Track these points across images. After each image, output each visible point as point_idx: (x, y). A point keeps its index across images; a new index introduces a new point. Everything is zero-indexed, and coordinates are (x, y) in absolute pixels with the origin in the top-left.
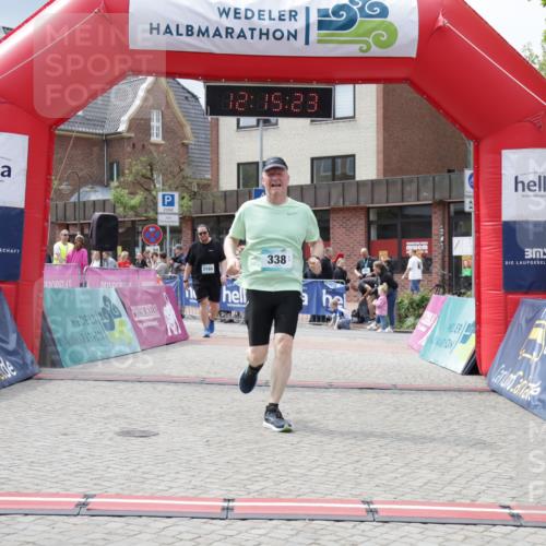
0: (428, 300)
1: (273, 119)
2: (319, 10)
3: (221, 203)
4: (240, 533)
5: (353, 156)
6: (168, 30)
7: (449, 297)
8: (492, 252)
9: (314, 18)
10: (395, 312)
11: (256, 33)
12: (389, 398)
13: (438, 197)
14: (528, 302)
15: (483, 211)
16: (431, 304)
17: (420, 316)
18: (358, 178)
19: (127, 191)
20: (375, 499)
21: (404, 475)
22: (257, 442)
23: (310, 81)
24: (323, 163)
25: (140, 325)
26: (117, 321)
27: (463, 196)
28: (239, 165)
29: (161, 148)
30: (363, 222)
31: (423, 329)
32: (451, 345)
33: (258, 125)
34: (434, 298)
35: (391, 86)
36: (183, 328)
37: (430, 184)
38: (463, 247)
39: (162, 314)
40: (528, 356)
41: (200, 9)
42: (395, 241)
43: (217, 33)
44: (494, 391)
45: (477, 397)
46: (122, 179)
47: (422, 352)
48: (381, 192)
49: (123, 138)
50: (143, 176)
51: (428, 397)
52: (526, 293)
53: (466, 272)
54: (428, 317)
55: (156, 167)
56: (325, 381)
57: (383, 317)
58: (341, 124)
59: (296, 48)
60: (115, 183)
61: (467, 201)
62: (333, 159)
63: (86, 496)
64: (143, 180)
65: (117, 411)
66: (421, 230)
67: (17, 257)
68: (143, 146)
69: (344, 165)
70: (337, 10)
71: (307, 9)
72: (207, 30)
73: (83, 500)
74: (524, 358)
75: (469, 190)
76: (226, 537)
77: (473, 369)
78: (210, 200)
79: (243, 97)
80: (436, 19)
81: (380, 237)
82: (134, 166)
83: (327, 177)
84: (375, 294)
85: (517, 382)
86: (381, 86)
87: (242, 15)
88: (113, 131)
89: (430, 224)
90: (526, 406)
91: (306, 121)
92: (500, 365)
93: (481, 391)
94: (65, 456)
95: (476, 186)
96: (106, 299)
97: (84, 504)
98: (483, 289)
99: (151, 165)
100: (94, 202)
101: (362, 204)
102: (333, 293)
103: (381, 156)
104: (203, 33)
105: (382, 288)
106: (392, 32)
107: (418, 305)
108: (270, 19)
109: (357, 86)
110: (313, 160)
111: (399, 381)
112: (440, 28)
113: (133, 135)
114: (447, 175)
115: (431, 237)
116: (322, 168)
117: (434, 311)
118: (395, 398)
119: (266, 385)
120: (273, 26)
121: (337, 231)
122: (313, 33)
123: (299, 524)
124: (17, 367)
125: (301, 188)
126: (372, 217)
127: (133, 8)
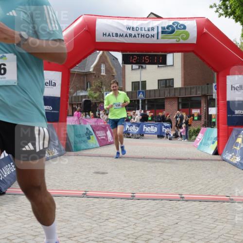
0: (200, 130)
1: (144, 66)
2: (162, 27)
4: (138, 204)
5: (173, 79)
6: (109, 35)
7: (207, 128)
8: (223, 112)
9: (160, 30)
10: (188, 134)
11: (140, 36)
12: (187, 162)
13: (203, 93)
14: (236, 130)
15: (220, 97)
17: (197, 135)
18: (175, 87)
19: (93, 92)
20: (183, 194)
21: (193, 187)
22: (141, 176)
23: (159, 52)
24: (162, 82)
25: (99, 138)
26: (91, 136)
27: (212, 93)
28: (132, 82)
29: (105, 77)
30: (177, 102)
31: (198, 140)
32: (208, 145)
33: (139, 68)
34: (202, 129)
35: (187, 54)
37: (201, 89)
38: (213, 111)
39: (106, 134)
40: (236, 148)
41: (120, 28)
42: (188, 109)
43: (126, 36)
44: (224, 160)
45: (218, 162)
46: (91, 88)
47: (198, 148)
49: (91, 73)
50: (99, 87)
51: (201, 162)
52: (235, 126)
53: (213, 120)
54: (200, 135)
55: (103, 83)
56: (164, 157)
57: (184, 136)
58: (169, 68)
59: (154, 40)
60: (89, 89)
61: (214, 94)
62: (166, 80)
63: (85, 191)
64: (98, 88)
65: (93, 166)
66: (198, 105)
67: (58, 114)
68: (99, 76)
70: (168, 27)
71: (158, 27)
72: (123, 35)
73: (85, 193)
74: (234, 149)
75: (215, 91)
76: (133, 205)
77: (216, 153)
79: (135, 58)
80: (203, 30)
81: (182, 108)
82: (96, 83)
83: (163, 87)
85: (232, 157)
86: (183, 53)
87: (135, 29)
88: (87, 71)
89: (200, 103)
90: (235, 165)
91: (155, 66)
92: (226, 151)
93: (219, 160)
94: (77, 179)
95: (217, 89)
96: (87, 129)
97: (85, 194)
98: (220, 125)
99: (102, 83)
100: (82, 96)
101: (176, 96)
102: (166, 127)
103: (183, 79)
104: (121, 36)
105: (184, 125)
106: (188, 35)
107: (196, 132)
108: (145, 30)
109: (174, 54)
110: (158, 80)
111: (191, 158)
112: (204, 33)
113: (95, 72)
114: (206, 86)
115: (201, 107)
116: (162, 83)
117: (202, 133)
118: (189, 162)
119: (144, 158)
120: (146, 33)
121: (168, 106)
122: (160, 35)
123: (157, 201)
124: (58, 151)
125: (155, 90)
126: (180, 101)
127: (97, 28)
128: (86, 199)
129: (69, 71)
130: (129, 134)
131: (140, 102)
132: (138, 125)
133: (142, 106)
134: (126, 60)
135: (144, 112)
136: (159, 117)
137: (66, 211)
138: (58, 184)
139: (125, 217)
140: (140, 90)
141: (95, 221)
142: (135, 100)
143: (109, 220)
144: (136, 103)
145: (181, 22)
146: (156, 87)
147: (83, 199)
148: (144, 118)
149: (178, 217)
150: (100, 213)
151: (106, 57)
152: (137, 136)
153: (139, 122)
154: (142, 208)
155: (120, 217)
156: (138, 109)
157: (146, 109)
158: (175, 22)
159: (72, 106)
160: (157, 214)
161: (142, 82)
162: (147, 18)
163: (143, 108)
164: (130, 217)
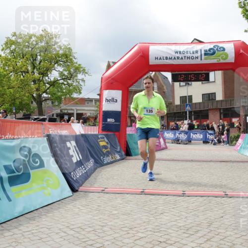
0: (240, 136)
1: (190, 83)
2: (204, 50)
3: (175, 108)
4: (188, 200)
5: (215, 93)
6: (160, 59)
7: (246, 134)
9: (203, 52)
10: (229, 140)
11: (186, 58)
12: (228, 164)
16: (241, 137)
17: (237, 141)
18: (217, 100)
20: (227, 191)
21: (235, 185)
23: (202, 71)
28: (180, 97)
31: (238, 144)
32: (247, 149)
33: (186, 85)
34: (242, 135)
35: (226, 71)
36: (166, 145)
39: (159, 141)
41: (169, 52)
42: (229, 118)
43: (175, 58)
47: (238, 151)
48: (224, 103)
51: (241, 164)
54: (240, 141)
56: (209, 160)
57: (226, 141)
58: (211, 84)
59: (198, 61)
62: (209, 94)
66: (237, 115)
67: (119, 125)
69: (212, 96)
70: (210, 50)
71: (201, 50)
72: (172, 58)
73: (143, 190)
76: (184, 201)
78: (172, 107)
79: (183, 76)
80: (240, 50)
81: (224, 117)
83: (207, 100)
84: (223, 134)
86: (223, 71)
87: (182, 53)
91: (200, 83)
94: (136, 179)
97: (143, 192)
101: (218, 107)
102: (210, 134)
103: (224, 93)
104: (170, 59)
105: (225, 132)
106: (227, 55)
107: (236, 137)
108: (190, 53)
109: (216, 72)
110: (203, 95)
111: (232, 160)
112: (241, 53)
115: (240, 117)
116: (205, 97)
117: (242, 139)
118: (231, 164)
119: (192, 161)
120: (191, 55)
121: (211, 115)
122: (203, 57)
123: (205, 198)
124: (120, 156)
125: (200, 103)
126: (222, 111)
127: (150, 53)
128: (144, 195)
129: (128, 90)
130: (178, 141)
131: (188, 113)
132: (186, 133)
133: (189, 117)
134: (175, 78)
135: (191, 121)
136: (204, 125)
137: (127, 206)
138: (120, 184)
139: (178, 211)
140: (187, 103)
141: (152, 214)
142: (183, 112)
143: (165, 214)
144: (184, 114)
145: (221, 45)
146: (200, 100)
147: (142, 196)
148: (191, 127)
149: (222, 211)
150: (156, 208)
151: (158, 77)
152: (185, 143)
153: (187, 130)
154: (192, 203)
155: (173, 211)
156: (186, 119)
157: (193, 119)
158: (216, 46)
159: (131, 118)
160: (205, 209)
161: (189, 96)
162: (192, 43)
163: (190, 118)
164: (181, 212)
